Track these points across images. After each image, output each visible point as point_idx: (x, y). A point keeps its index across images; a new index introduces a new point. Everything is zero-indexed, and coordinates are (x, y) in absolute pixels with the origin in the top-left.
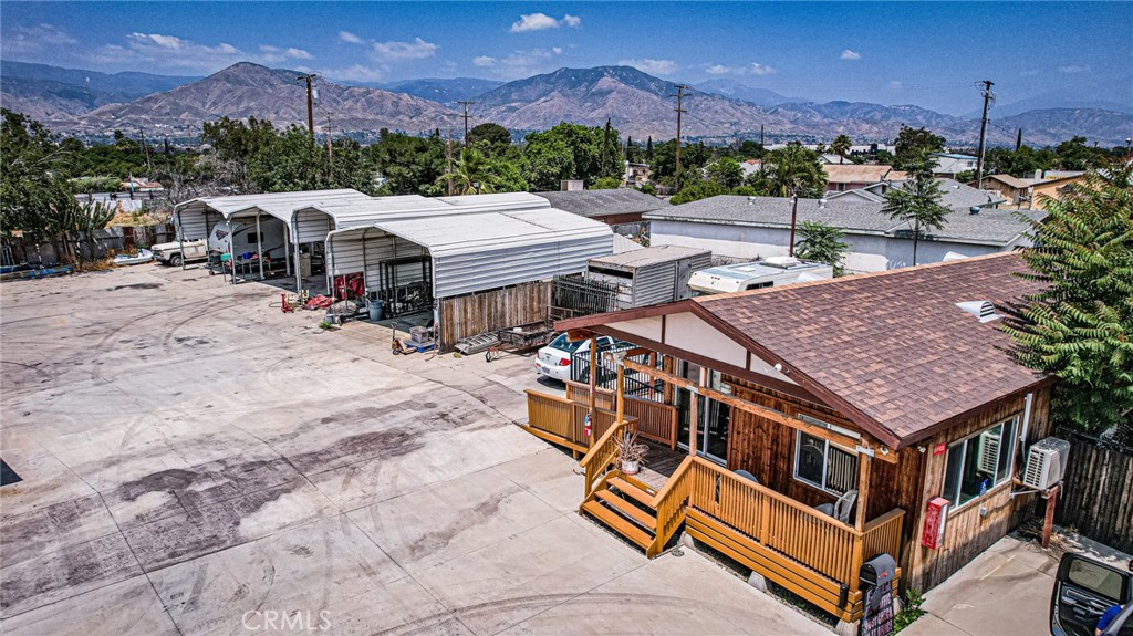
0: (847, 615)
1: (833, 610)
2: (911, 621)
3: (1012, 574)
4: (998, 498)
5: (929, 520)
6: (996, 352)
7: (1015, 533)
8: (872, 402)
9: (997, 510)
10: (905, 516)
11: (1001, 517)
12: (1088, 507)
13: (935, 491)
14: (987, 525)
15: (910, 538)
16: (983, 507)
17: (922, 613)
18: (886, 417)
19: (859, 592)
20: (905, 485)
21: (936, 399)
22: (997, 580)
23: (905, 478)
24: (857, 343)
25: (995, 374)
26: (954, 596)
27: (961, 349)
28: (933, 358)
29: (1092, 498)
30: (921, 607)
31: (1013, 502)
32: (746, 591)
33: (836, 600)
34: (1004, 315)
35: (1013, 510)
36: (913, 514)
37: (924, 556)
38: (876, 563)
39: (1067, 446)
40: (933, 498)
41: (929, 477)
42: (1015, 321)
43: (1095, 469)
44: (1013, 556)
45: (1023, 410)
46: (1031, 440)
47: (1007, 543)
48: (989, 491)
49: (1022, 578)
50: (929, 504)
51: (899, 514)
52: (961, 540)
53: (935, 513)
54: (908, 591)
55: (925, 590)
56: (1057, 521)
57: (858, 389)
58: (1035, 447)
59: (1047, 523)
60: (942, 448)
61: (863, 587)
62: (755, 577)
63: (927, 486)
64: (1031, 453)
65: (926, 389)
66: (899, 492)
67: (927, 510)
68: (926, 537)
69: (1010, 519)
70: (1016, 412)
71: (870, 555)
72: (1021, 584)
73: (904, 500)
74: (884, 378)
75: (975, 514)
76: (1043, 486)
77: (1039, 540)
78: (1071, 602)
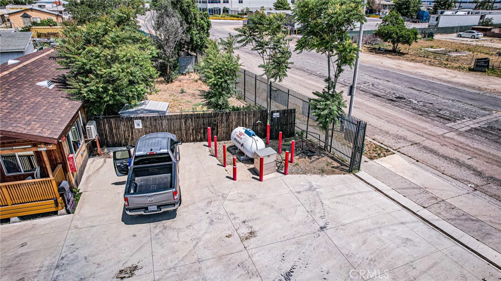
0: (60, 207)
1: (54, 209)
2: (79, 198)
3: (97, 168)
4: (83, 147)
5: (71, 163)
6: (63, 99)
7: (91, 156)
8: (38, 131)
9: (84, 151)
10: (62, 166)
11: (86, 153)
12: (106, 138)
13: (68, 153)
14: (84, 157)
15: (67, 172)
16: (81, 152)
17: (81, 193)
18: (46, 134)
19: (61, 198)
20: (57, 156)
21: (57, 122)
22: (95, 172)
23: (57, 153)
24: (13, 111)
25: (68, 106)
26: (86, 183)
27: (52, 101)
28: (45, 107)
29: (106, 135)
30: (80, 192)
31: (87, 146)
32: (13, 226)
33: (54, 205)
34: (56, 84)
35: (88, 149)
36: (65, 164)
37: (73, 176)
38: (61, 185)
39: (95, 122)
40: (68, 156)
41: (65, 149)
42: (61, 85)
43: (104, 126)
44: (94, 163)
45: (79, 115)
46: (85, 125)
47: (90, 160)
48: (80, 146)
49: (101, 168)
50: (68, 158)
51: (60, 166)
52: (80, 166)
53: (71, 160)
54: (73, 190)
55: (77, 186)
56: (101, 146)
57: (29, 128)
58: (87, 126)
59: (99, 149)
60: (64, 138)
61: (61, 195)
62: (12, 219)
63: (65, 153)
64: (87, 129)
65: (51, 120)
66: (56, 159)
67: (69, 160)
68: (72, 169)
69: (88, 152)
70: (78, 117)
71: (59, 184)
72: (101, 169)
73: (59, 161)
74: (34, 121)
75: (80, 155)
76: (94, 138)
77: (98, 155)
78: (120, 164)
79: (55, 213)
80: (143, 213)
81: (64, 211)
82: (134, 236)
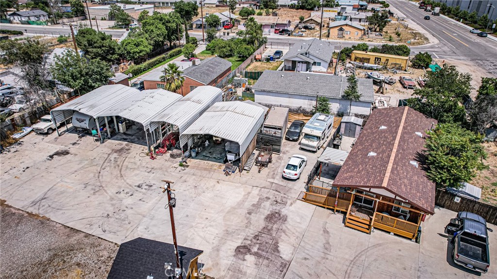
6: (425, 179)
8: (425, 206)
21: (430, 200)
24: (411, 188)
25: (430, 187)
27: (422, 181)
32: (389, 236)
33: (411, 236)
38: (419, 229)
42: (421, 164)
62: (391, 233)
65: (427, 198)
78: (449, 229)
79: (411, 239)
80: (464, 265)
81: (414, 240)
82: (456, 274)
